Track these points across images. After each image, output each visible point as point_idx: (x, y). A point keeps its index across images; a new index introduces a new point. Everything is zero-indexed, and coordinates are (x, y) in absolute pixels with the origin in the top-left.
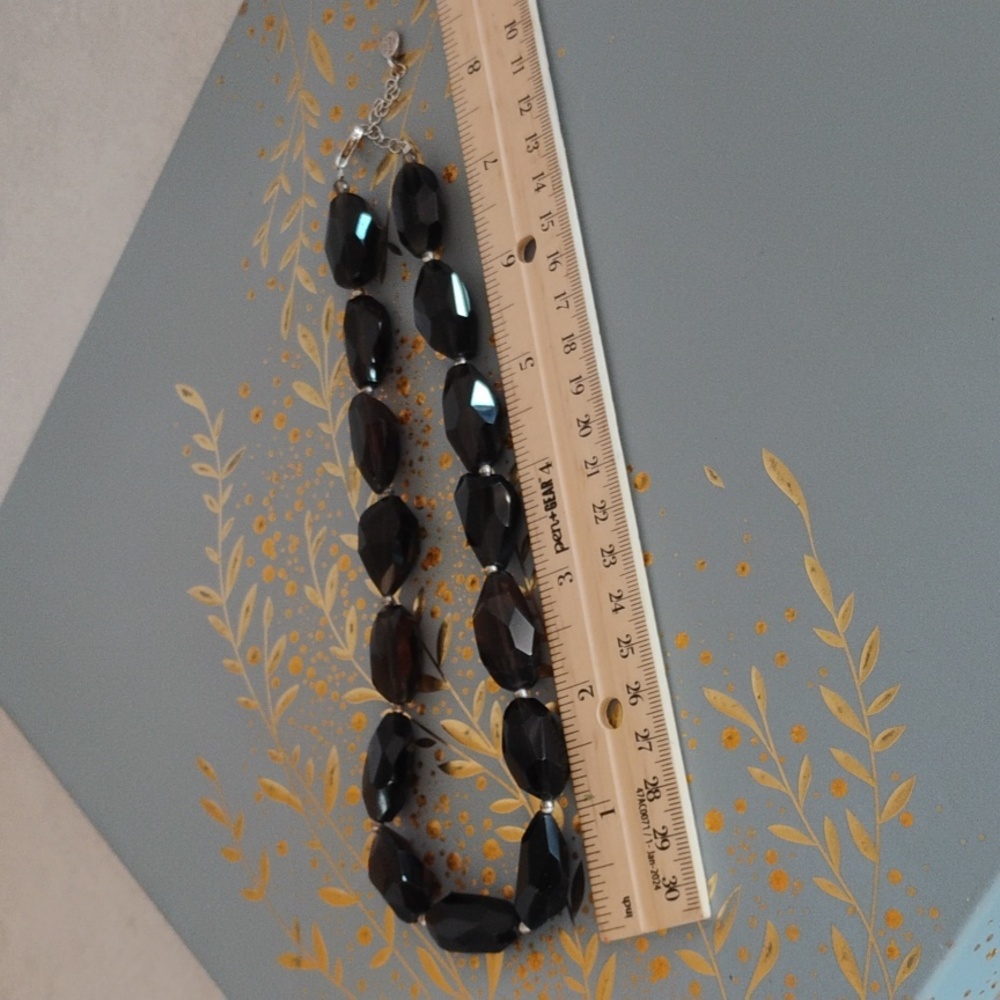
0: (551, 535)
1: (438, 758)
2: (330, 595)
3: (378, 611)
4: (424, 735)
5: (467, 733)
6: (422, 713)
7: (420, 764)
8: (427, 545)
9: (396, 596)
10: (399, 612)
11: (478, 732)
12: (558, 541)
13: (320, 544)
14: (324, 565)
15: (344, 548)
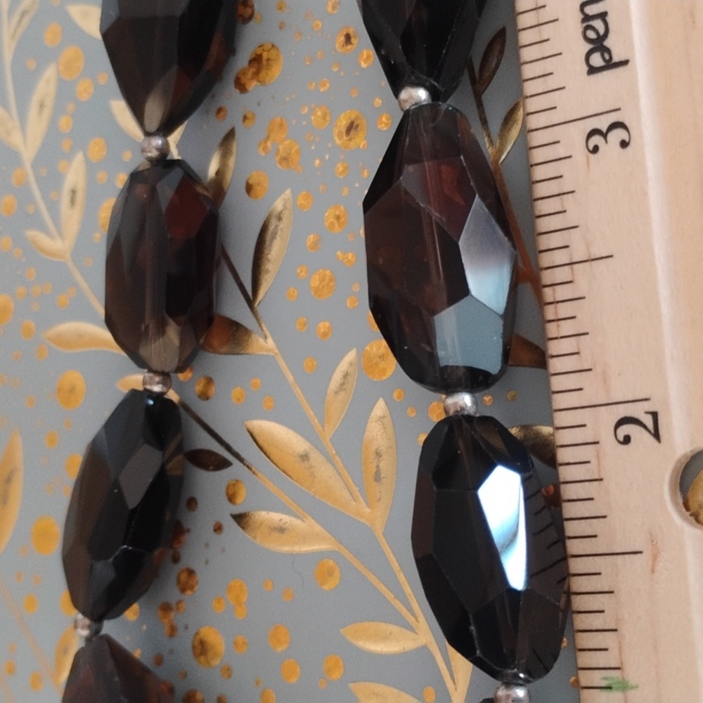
0: (578, 27)
1: (231, 498)
2: (37, 125)
3: (131, 169)
4: (204, 442)
5: (305, 457)
6: (204, 396)
7: (192, 503)
8: (251, 39)
9: (174, 139)
10: (177, 174)
11: (330, 460)
12: (598, 44)
13: (26, 20)
14: (32, 65)
15: (72, 31)
